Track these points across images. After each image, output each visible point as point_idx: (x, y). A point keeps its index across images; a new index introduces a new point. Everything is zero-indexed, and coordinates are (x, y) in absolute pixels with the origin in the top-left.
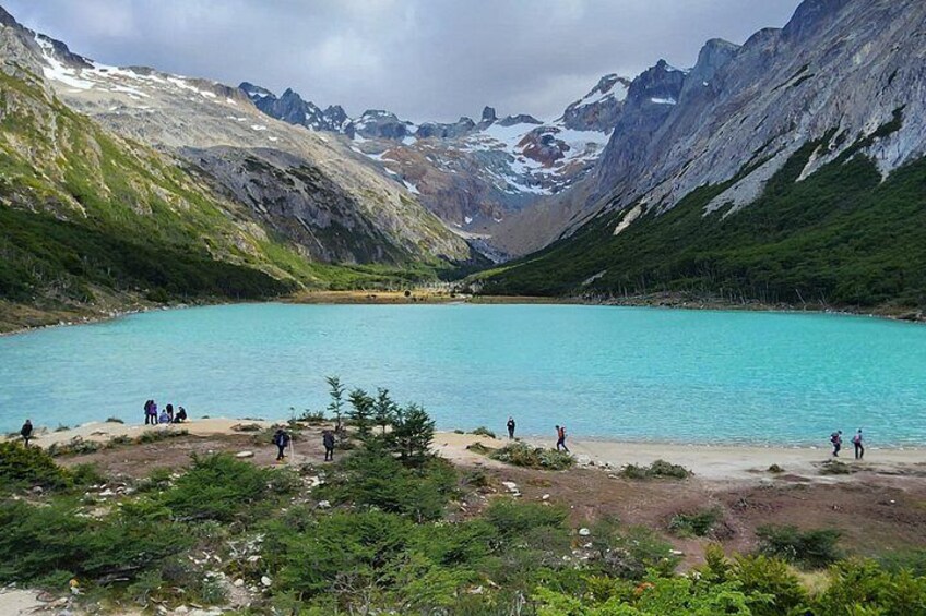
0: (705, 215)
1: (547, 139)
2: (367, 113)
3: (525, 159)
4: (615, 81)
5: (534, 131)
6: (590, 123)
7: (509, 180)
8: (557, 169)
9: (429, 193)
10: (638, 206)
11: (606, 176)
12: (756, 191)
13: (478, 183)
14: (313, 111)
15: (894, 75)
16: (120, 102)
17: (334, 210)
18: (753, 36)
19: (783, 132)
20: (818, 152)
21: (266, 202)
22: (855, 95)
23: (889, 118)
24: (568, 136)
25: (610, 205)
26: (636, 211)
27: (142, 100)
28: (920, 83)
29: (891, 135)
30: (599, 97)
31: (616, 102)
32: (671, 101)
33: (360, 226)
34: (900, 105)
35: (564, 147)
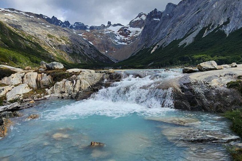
0: (179, 46)
1: (126, 30)
2: (76, 23)
3: (120, 35)
4: (142, 15)
5: (122, 28)
6: (136, 26)
7: (116, 41)
8: (128, 38)
9: (96, 44)
10: (156, 46)
11: (142, 39)
12: (192, 40)
13: (108, 42)
14: (60, 22)
15: (226, 9)
16: (7, 18)
17: (73, 48)
18: (180, 2)
19: (196, 25)
20: (207, 30)
21: (55, 46)
22: (216, 15)
23: (226, 20)
24: (131, 29)
25: (145, 47)
26: (156, 47)
27: (13, 18)
28: (234, 11)
29: (227, 25)
30: (138, 19)
31: (143, 20)
32: (159, 19)
33: (81, 53)
34: (228, 17)
35: (130, 32)
